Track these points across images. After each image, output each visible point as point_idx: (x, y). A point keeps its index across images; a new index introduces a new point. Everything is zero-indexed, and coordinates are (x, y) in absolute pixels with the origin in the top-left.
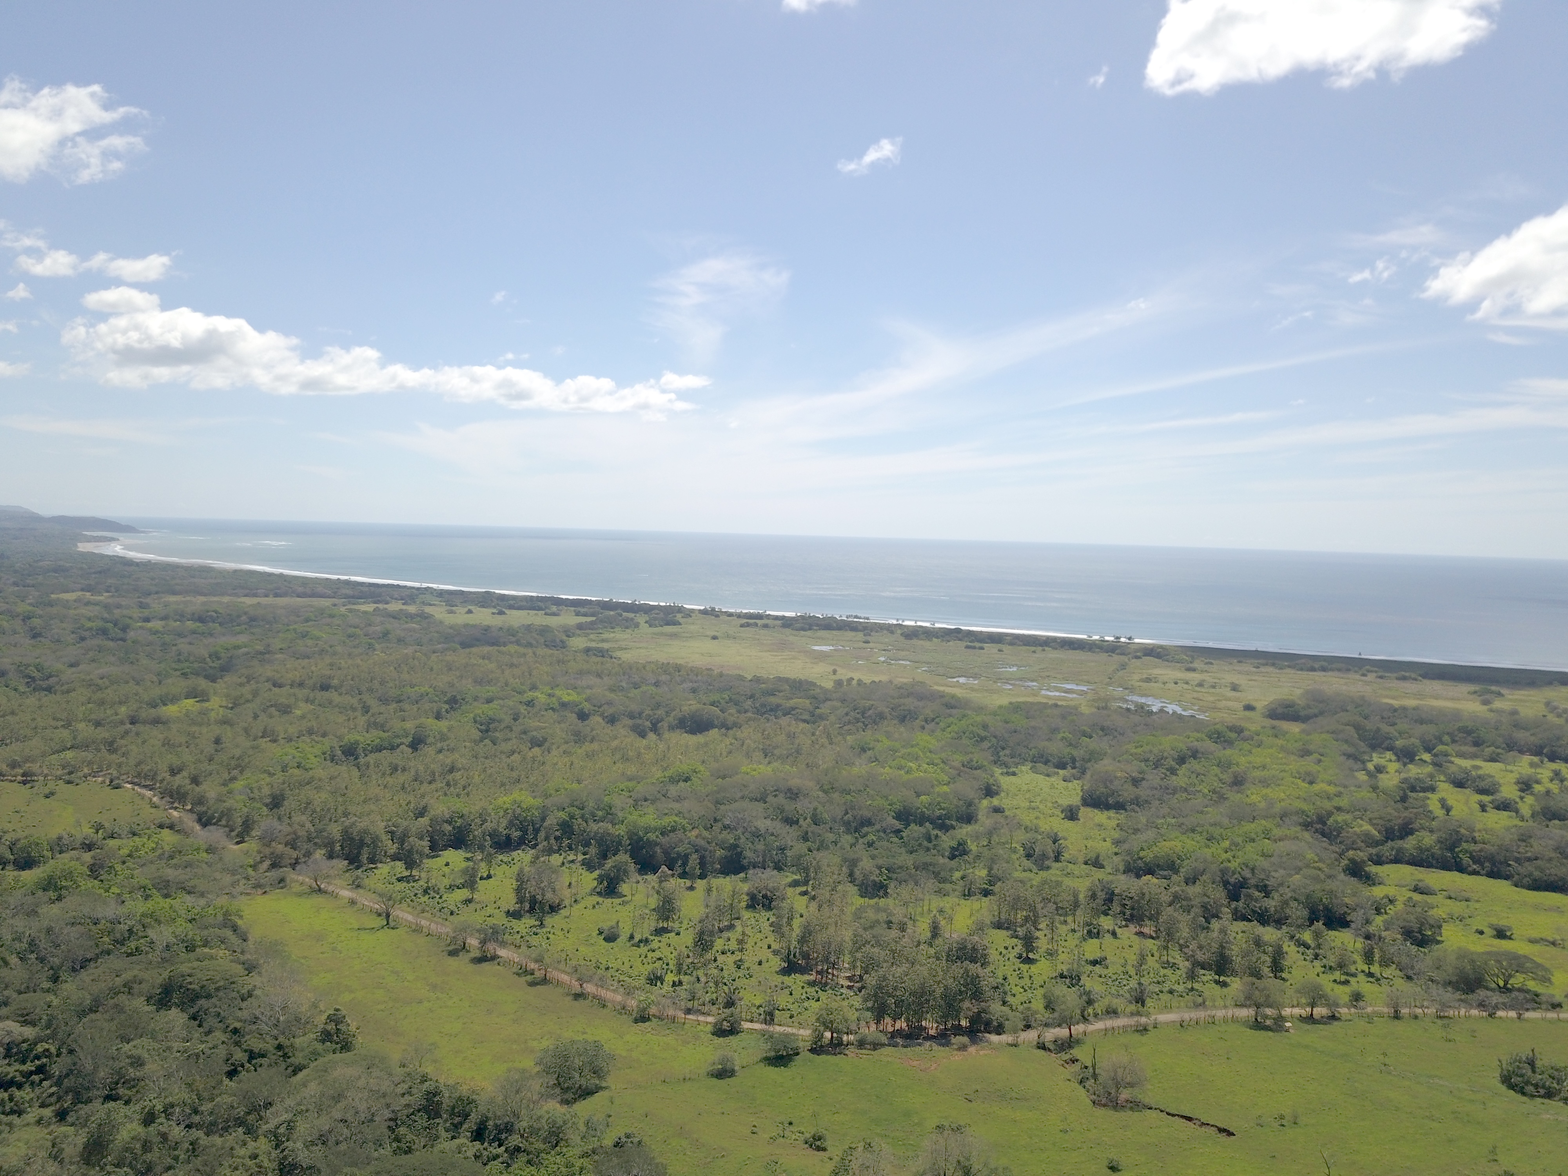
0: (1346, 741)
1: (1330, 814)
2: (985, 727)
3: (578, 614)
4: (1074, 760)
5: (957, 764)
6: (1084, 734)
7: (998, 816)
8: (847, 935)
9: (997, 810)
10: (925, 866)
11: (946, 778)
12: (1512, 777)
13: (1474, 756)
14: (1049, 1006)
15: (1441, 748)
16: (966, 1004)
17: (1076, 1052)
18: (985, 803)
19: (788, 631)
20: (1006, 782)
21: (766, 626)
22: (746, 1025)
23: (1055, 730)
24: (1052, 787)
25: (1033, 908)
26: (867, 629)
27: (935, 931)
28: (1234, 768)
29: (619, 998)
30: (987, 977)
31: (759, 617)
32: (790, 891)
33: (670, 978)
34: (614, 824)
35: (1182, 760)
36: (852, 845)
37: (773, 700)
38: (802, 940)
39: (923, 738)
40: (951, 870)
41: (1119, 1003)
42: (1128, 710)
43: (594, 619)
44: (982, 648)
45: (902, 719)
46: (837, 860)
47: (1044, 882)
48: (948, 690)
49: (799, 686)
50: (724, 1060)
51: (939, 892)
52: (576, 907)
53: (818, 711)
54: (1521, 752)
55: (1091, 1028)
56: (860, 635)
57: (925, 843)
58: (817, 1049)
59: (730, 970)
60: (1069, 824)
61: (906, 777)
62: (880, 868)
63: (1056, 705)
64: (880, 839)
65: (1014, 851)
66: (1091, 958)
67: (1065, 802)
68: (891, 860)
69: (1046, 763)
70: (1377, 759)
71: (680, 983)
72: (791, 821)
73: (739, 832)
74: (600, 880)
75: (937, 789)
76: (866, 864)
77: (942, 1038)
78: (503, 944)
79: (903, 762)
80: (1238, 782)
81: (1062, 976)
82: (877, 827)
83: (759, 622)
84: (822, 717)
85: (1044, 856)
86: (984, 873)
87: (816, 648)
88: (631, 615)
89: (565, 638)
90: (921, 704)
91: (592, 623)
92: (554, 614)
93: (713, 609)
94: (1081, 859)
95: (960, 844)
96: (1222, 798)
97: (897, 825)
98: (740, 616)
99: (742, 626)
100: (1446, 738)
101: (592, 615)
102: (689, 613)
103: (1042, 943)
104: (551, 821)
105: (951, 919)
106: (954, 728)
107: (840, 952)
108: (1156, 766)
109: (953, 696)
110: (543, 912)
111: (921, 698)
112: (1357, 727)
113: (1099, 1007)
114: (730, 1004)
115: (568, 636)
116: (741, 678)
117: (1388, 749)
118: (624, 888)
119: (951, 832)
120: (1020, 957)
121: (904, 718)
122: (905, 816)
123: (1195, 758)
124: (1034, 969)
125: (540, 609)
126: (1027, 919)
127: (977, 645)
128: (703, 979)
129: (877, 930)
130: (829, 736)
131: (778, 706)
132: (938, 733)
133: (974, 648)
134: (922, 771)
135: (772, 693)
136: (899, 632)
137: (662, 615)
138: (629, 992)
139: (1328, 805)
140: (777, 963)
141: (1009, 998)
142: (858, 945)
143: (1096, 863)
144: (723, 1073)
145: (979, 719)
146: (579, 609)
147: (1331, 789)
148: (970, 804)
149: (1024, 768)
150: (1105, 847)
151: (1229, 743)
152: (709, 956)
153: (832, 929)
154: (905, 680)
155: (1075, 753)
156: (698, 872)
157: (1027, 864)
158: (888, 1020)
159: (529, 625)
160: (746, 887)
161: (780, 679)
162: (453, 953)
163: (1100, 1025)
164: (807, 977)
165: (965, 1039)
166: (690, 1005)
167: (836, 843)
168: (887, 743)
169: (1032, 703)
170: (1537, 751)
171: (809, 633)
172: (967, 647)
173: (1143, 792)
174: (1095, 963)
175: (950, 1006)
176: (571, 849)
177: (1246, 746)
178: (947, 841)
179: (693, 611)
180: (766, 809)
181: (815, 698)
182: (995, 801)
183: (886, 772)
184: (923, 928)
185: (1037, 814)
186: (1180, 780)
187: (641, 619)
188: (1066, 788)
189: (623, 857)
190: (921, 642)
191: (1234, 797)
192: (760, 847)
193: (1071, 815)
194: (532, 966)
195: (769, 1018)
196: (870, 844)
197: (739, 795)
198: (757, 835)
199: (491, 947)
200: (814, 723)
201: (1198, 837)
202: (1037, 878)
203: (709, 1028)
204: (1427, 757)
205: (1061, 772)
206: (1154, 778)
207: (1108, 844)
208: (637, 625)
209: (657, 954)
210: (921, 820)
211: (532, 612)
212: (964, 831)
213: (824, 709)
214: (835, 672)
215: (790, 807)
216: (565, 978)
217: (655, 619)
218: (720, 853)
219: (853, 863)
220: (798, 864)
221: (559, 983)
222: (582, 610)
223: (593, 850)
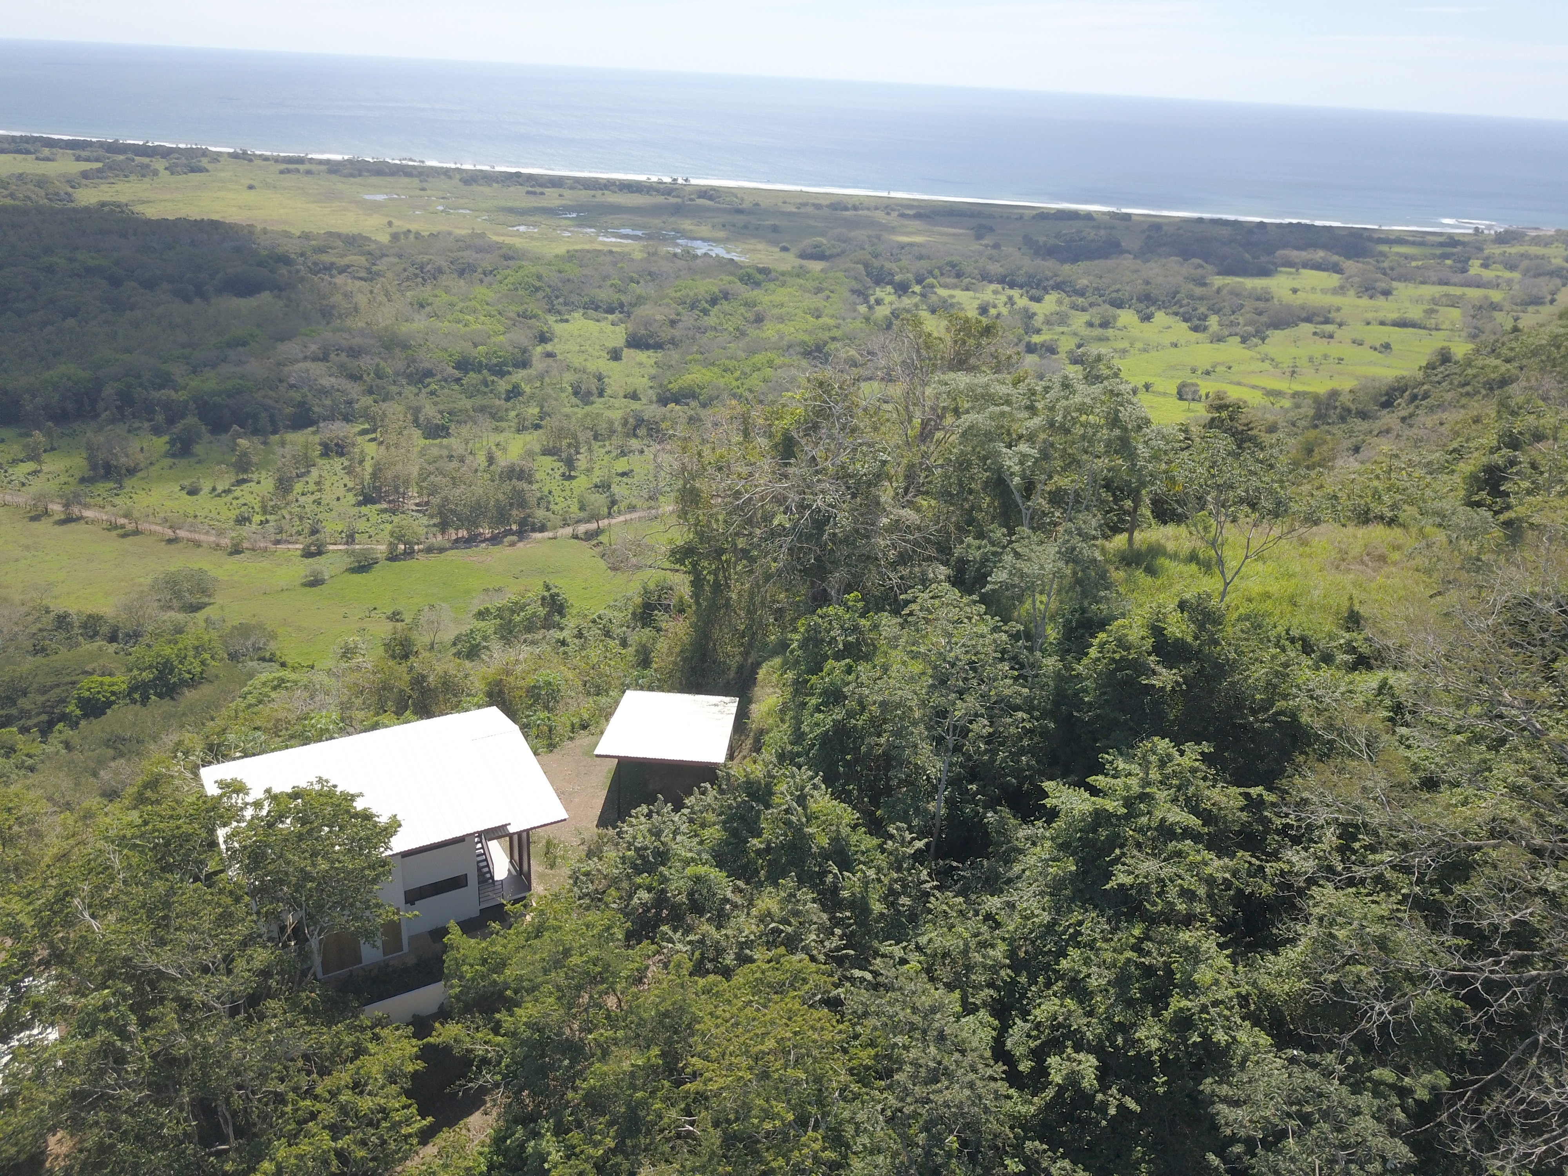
0: (856, 279)
1: (825, 344)
2: (539, 277)
3: (78, 159)
4: (622, 305)
5: (513, 315)
6: (632, 280)
7: (550, 360)
8: (415, 471)
9: (550, 355)
10: (482, 409)
11: (502, 329)
12: (976, 303)
13: (955, 287)
14: (582, 508)
15: (930, 280)
16: (514, 512)
17: (601, 538)
18: (539, 349)
19: (334, 178)
20: (559, 328)
21: (309, 172)
22: (331, 547)
23: (605, 278)
24: (601, 331)
25: (575, 437)
26: (423, 174)
27: (491, 460)
28: (759, 308)
29: (212, 539)
30: (533, 491)
31: (300, 161)
32: (359, 439)
33: (257, 519)
34: (176, 391)
35: (714, 302)
36: (417, 394)
37: (325, 258)
38: (374, 476)
39: (481, 291)
40: (507, 410)
41: (639, 503)
42: (675, 255)
43: (100, 165)
44: (543, 194)
45: (461, 273)
46: (401, 408)
47: (587, 415)
48: (508, 240)
49: (353, 241)
50: (314, 574)
51: (496, 429)
52: (153, 468)
53: (374, 268)
54: (990, 282)
55: (613, 521)
56: (416, 181)
57: (483, 388)
58: (393, 557)
59: (310, 508)
60: (615, 364)
61: (464, 330)
62: (441, 412)
63: (611, 252)
64: (442, 388)
65: (562, 390)
66: (620, 471)
67: (610, 345)
68: (452, 405)
69: (596, 310)
70: (879, 293)
71: (267, 521)
72: (355, 377)
73: (305, 389)
74: (172, 442)
75: (493, 339)
76: (430, 411)
77: (495, 540)
78: (86, 506)
79: (461, 316)
80: (759, 320)
81: (596, 486)
82: (439, 377)
83: (301, 167)
84: (378, 274)
85: (589, 393)
86: (537, 410)
87: (366, 197)
88: (146, 160)
89: (70, 190)
90: (479, 256)
91: (98, 170)
92: (48, 159)
93: (245, 153)
94: (622, 394)
95: (514, 387)
96: (743, 334)
97: (457, 374)
98: (277, 160)
99: (281, 172)
100: (936, 272)
101: (97, 160)
102: (216, 157)
103: (582, 462)
104: (109, 390)
105: (505, 450)
106: (511, 279)
107: (407, 483)
108: (693, 307)
109: (511, 247)
110: (119, 474)
111: (479, 250)
112: (866, 265)
113: (623, 506)
114: (314, 532)
115: (73, 187)
116: (287, 235)
117: (888, 284)
118: (198, 449)
119: (507, 377)
120: (563, 475)
121: (464, 271)
122: (464, 365)
123: (726, 299)
124: (574, 483)
125: (28, 152)
126: (569, 445)
127: (538, 190)
128: (288, 517)
129: (440, 464)
130: (387, 294)
131: (332, 264)
132: (495, 286)
133: (534, 193)
134: (478, 324)
135: (322, 250)
136: (458, 176)
137: (183, 160)
138: (221, 533)
139: (826, 335)
140: (351, 498)
141: (552, 506)
142: (424, 476)
143: (634, 396)
144: (315, 582)
145: (533, 270)
146: (77, 152)
147: (832, 322)
148: (525, 351)
149: (576, 315)
150: (641, 382)
151: (757, 284)
152: (290, 497)
153: (399, 467)
154: (463, 232)
155: (623, 298)
156: (270, 429)
157: (574, 400)
158: (452, 531)
159: (21, 175)
160: (317, 439)
161: (331, 234)
162: (35, 519)
163: (621, 518)
164: (378, 506)
165: (515, 538)
166: (279, 537)
167: (400, 394)
168: (445, 297)
169: (588, 251)
170: (1002, 280)
171: (359, 180)
172: (528, 193)
173: (677, 333)
174: (623, 474)
175: (502, 515)
176: (135, 417)
177: (772, 286)
178: (503, 385)
179: (220, 154)
180: (329, 368)
181: (370, 253)
182: (549, 347)
183: (445, 326)
184: (481, 459)
185: (585, 356)
186: (711, 320)
187: (159, 164)
188: (614, 332)
189: (191, 420)
190: (481, 188)
191: (753, 332)
192: (328, 402)
193: (615, 355)
194: (122, 521)
195: (351, 538)
196: (433, 393)
197: (301, 355)
198: (324, 392)
199: (76, 510)
200: (371, 280)
201: (716, 369)
202: (580, 412)
203: (299, 553)
204: (917, 289)
205: (610, 317)
206: (688, 319)
207: (645, 379)
208: (156, 173)
209: (241, 501)
210: (479, 368)
211: (20, 157)
212: (518, 376)
213: (381, 266)
214: (390, 224)
215: (352, 364)
216: (158, 528)
217: (177, 165)
218: (289, 410)
219: (417, 411)
220: (366, 415)
221: (151, 533)
222: (84, 154)
223: (160, 418)
